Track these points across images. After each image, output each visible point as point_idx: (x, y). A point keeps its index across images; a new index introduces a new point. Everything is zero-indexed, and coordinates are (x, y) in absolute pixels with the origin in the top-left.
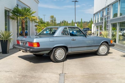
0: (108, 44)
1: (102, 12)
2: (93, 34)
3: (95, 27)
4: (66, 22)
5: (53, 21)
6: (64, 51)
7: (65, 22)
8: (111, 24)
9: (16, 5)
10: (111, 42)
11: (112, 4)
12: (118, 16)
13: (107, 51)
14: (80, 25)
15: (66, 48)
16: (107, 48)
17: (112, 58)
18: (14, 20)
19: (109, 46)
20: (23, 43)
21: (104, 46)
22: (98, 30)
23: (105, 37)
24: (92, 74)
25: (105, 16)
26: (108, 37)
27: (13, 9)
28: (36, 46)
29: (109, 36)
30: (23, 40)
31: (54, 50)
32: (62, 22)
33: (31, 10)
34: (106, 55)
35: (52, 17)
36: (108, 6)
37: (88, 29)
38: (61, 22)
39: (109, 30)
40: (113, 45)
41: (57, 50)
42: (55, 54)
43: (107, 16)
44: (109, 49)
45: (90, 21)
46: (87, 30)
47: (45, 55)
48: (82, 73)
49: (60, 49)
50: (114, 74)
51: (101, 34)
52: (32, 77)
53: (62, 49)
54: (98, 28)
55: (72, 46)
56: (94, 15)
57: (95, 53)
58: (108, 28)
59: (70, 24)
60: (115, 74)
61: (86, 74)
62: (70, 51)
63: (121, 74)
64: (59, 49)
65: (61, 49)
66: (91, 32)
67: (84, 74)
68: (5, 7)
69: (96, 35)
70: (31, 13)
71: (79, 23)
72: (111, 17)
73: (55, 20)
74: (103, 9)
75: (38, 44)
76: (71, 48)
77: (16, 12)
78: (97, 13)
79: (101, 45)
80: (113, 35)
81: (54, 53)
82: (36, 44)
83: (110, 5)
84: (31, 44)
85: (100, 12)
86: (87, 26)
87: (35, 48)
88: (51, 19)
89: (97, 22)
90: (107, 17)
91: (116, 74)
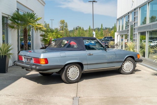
0: (134, 59)
1: (128, 16)
2: (117, 45)
3: (119, 36)
4: (82, 28)
5: (64, 27)
6: (78, 69)
7: (80, 28)
8: (139, 33)
9: (16, 10)
10: (138, 57)
11: (140, 7)
12: (147, 23)
13: (132, 68)
14: (100, 32)
15: (80, 65)
16: (132, 64)
17: (139, 77)
18: (13, 29)
19: (135, 62)
20: (27, 59)
21: (129, 61)
22: (122, 40)
23: (132, 50)
24: (113, 97)
25: (131, 22)
26: (135, 49)
27: (12, 15)
28: (44, 63)
29: (137, 49)
30: (27, 55)
31: (66, 67)
32: (76, 29)
33: (35, 15)
34: (132, 73)
35: (63, 22)
36: (135, 9)
37: (111, 38)
38: (74, 29)
39: (136, 40)
40: (141, 61)
41: (70, 68)
42: (68, 73)
43: (133, 22)
44: (135, 66)
45: (113, 27)
46: (109, 40)
47: (54, 74)
48: (100, 96)
49: (73, 67)
50: (138, 97)
51: (126, 46)
52: (39, 102)
53: (76, 67)
54: (122, 37)
55: (89, 63)
56: (118, 20)
57: (118, 71)
58: (135, 38)
59: (86, 31)
60: (140, 97)
61: (105, 98)
62: (86, 69)
63: (147, 97)
64: (72, 66)
65: (74, 66)
66: (114, 43)
67: (103, 98)
68: (2, 13)
69: (120, 48)
70: (36, 19)
71: (98, 29)
72: (139, 24)
73: (66, 27)
74: (129, 13)
75: (46, 60)
76: (88, 64)
77: (16, 19)
78: (121, 18)
79: (125, 60)
80: (142, 47)
81: (66, 72)
82: (44, 60)
83: (137, 8)
84: (38, 60)
85: (125, 16)
86: (110, 34)
87: (43, 65)
88: (62, 25)
89: (121, 30)
90: (133, 23)
91: (142, 97)
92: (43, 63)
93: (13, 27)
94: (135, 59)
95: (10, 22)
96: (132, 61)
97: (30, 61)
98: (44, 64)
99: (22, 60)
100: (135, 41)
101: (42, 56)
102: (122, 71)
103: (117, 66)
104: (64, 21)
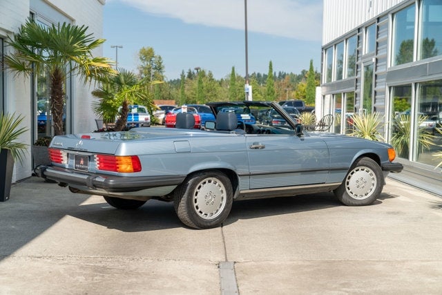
0: (378, 161)
1: (356, 37)
2: (322, 124)
3: (328, 97)
4: (207, 73)
5: (153, 71)
6: (223, 188)
7: (202, 74)
8: (390, 88)
9: (28, 15)
10: (391, 157)
11: (394, 13)
12: (415, 60)
13: (374, 188)
14: (263, 88)
15: (229, 177)
16: (374, 176)
17: (394, 213)
19: (383, 169)
21: (366, 169)
22: (338, 111)
23: (368, 137)
24: (327, 262)
25: (366, 56)
26: (378, 137)
27: (17, 32)
28: (129, 168)
29: (383, 134)
30: (76, 146)
31: (190, 182)
32: (190, 76)
33: (86, 34)
34: (372, 202)
35: (147, 55)
36: (378, 19)
37: (299, 104)
38: (183, 76)
39: (383, 110)
40: (398, 168)
41: (201, 184)
42: (195, 197)
43: (373, 55)
44: (381, 183)
45: (304, 72)
46: (294, 111)
48: (291, 260)
49: (210, 182)
50: (399, 262)
51: (351, 127)
53: (219, 182)
54: (339, 102)
55: (253, 172)
56: (325, 49)
58: (378, 104)
59: (221, 83)
60: (404, 261)
61: (308, 263)
62: (245, 187)
63: (422, 261)
64: (207, 180)
65: (213, 179)
66: (314, 120)
67: (300, 263)
69: (332, 130)
70: (87, 44)
71: (259, 79)
72: (391, 63)
73: (159, 68)
74: (359, 30)
75: (136, 162)
76: (250, 175)
77: (29, 43)
78: (337, 43)
79: (355, 165)
80: (398, 131)
81: (190, 195)
82: (129, 161)
83: (385, 15)
84: (110, 162)
85: (347, 37)
86: (294, 93)
87: (125, 175)
88: (146, 64)
89: (334, 79)
90: (374, 60)
91: (407, 261)
92: (126, 167)
93: (20, 68)
94: (382, 162)
95: (10, 51)
96: (375, 167)
97: (86, 164)
98: (130, 172)
99: (60, 161)
100: (378, 113)
101: (124, 150)
102: (344, 197)
103: (331, 181)
104: (151, 51)
